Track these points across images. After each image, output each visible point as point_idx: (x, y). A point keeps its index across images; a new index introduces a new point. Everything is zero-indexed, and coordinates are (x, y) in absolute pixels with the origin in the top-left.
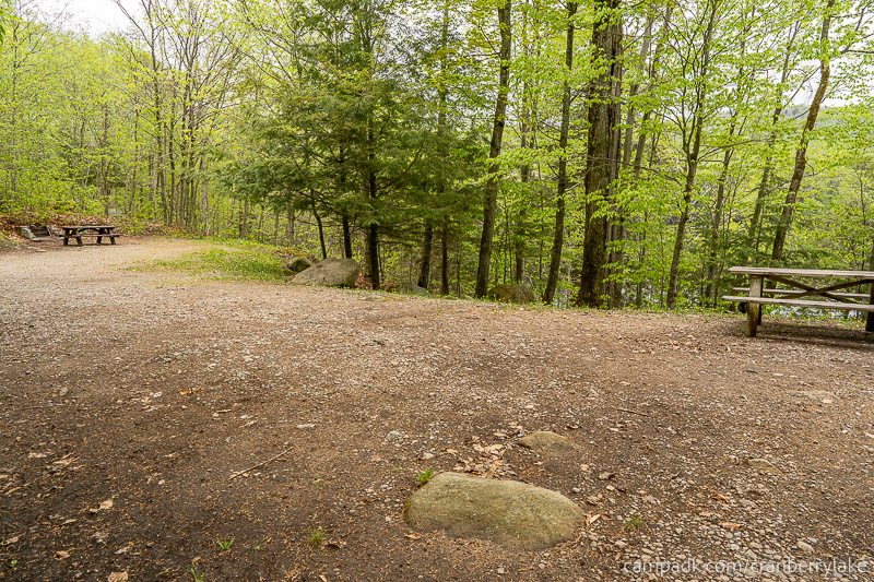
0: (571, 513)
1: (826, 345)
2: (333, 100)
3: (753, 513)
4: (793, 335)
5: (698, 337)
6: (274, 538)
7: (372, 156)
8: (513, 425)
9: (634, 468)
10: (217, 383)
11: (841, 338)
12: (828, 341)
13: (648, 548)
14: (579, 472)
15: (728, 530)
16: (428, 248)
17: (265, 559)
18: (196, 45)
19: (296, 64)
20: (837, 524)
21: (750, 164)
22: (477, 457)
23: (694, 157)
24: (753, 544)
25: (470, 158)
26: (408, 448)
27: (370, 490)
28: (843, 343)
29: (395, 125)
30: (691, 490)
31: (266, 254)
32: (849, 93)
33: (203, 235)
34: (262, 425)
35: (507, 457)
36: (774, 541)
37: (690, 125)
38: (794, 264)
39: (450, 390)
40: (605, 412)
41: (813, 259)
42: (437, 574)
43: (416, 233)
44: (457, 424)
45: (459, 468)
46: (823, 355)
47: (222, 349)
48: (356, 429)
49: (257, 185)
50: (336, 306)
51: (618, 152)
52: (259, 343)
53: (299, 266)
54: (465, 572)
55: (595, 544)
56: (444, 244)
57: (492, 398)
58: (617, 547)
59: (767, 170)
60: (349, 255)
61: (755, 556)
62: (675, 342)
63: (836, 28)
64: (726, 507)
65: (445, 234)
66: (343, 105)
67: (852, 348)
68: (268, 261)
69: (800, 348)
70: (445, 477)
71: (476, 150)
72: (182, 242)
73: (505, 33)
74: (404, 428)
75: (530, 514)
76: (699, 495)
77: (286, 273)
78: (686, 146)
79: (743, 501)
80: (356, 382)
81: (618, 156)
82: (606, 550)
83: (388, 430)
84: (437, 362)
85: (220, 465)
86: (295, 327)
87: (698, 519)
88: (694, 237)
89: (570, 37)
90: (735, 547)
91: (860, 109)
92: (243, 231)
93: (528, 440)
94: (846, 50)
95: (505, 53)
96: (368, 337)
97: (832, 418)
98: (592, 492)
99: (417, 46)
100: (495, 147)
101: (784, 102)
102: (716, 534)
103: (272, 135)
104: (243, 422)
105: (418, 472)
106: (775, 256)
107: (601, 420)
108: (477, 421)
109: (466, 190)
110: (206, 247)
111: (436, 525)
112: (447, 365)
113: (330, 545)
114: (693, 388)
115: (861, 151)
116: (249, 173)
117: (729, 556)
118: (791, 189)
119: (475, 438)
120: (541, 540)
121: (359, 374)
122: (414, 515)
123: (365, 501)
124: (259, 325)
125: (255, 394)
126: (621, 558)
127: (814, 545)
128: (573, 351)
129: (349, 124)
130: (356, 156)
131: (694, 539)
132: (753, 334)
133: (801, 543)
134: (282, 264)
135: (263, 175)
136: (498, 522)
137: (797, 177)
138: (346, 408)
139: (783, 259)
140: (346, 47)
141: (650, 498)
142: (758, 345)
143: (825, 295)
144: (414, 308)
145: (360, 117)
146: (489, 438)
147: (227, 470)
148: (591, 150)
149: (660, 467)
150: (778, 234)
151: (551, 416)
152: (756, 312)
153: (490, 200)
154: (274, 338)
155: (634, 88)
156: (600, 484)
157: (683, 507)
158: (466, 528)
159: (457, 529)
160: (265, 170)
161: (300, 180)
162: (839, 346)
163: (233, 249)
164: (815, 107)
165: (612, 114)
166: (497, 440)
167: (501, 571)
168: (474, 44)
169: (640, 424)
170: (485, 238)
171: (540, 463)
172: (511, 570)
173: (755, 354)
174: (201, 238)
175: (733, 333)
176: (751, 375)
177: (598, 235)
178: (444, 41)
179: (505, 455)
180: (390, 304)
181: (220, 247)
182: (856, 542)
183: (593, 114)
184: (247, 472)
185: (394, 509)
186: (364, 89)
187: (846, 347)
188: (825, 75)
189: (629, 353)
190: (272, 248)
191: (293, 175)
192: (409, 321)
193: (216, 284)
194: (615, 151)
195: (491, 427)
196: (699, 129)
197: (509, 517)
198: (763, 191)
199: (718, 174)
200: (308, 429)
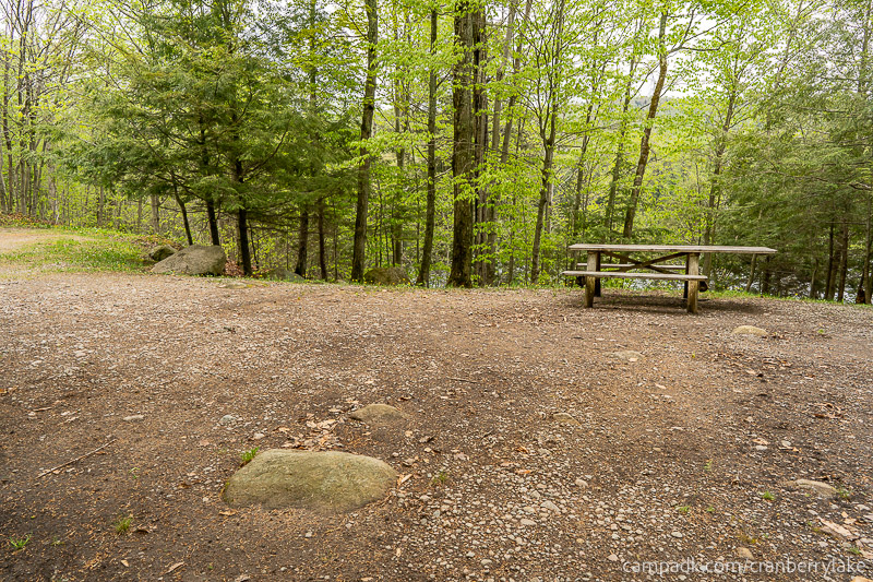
0: (384, 475)
1: (648, 311)
2: (188, 77)
3: (546, 461)
4: (624, 305)
5: (543, 310)
6: (78, 530)
7: (236, 138)
8: (349, 400)
9: (453, 430)
10: (39, 381)
11: (663, 305)
12: (652, 308)
13: (449, 498)
14: (402, 438)
15: (521, 476)
16: (304, 234)
17: (65, 552)
18: (30, 10)
19: (148, 37)
20: (610, 462)
21: (603, 150)
22: (308, 433)
23: (550, 142)
24: (539, 486)
25: (342, 141)
26: (239, 429)
27: (192, 474)
28: (662, 309)
29: (260, 106)
30: (499, 445)
31: (125, 244)
32: (685, 86)
33: (50, 224)
34: (85, 421)
35: (337, 431)
36: (557, 481)
37: (544, 112)
38: (643, 241)
39: (294, 372)
40: (439, 382)
41: (657, 235)
42: (245, 545)
43: (290, 218)
44: (295, 404)
45: (287, 445)
46: (643, 320)
47: (52, 346)
48: (188, 415)
49: (106, 168)
50: (192, 295)
51: (486, 137)
52: (96, 336)
53: (162, 254)
54: (274, 539)
55: (401, 501)
56: (321, 229)
57: (335, 377)
58: (422, 501)
59: (619, 155)
60: (216, 241)
61: (538, 496)
62: (521, 315)
63: (672, 27)
64: (525, 456)
65: (320, 219)
66: (199, 83)
67: (669, 313)
68: (127, 250)
69: (627, 315)
70: (270, 453)
71: (348, 133)
72: (25, 232)
73: (372, 15)
74: (240, 411)
75: (345, 480)
76: (505, 449)
77: (145, 263)
78: (543, 132)
79: (541, 450)
80: (197, 370)
81: (486, 141)
82: (411, 505)
83: (222, 415)
84: (286, 345)
85: (28, 465)
86: (141, 318)
87: (499, 469)
88: (558, 219)
89: (434, 23)
90: (524, 489)
91: (694, 100)
92: (101, 218)
93: (360, 413)
94: (680, 47)
95: (372, 35)
96: (218, 324)
97: (633, 374)
98: (410, 455)
99: (281, 23)
100: (366, 131)
101: (632, 93)
102: (510, 481)
103: (117, 113)
104: (64, 418)
105: (243, 452)
106: (626, 234)
107: (433, 390)
108: (316, 399)
109: (341, 174)
110: (54, 236)
111: (254, 500)
112: (297, 348)
113: (138, 531)
114: (524, 356)
115: (695, 139)
116: (96, 156)
117: (517, 498)
118: (637, 174)
119: (310, 415)
120: (352, 503)
121: (202, 362)
122: (233, 492)
123: (184, 485)
124: (99, 318)
125: (84, 388)
126: (423, 510)
127: (589, 481)
128: (424, 328)
129: (206, 104)
130: (216, 139)
131: (490, 487)
132: (590, 305)
133: (578, 481)
134: (142, 254)
135: (113, 157)
136: (314, 491)
137: (643, 162)
138: (182, 396)
139: (634, 237)
140: (202, 22)
141: (462, 456)
142: (592, 314)
143: (649, 267)
144: (276, 295)
145: (219, 96)
146: (323, 414)
147: (37, 469)
148: (457, 134)
149: (477, 427)
150: (628, 214)
151: (389, 390)
152: (593, 285)
153: (363, 185)
154: (114, 331)
155: (500, 75)
156: (418, 446)
157: (489, 460)
158: (282, 500)
159: (273, 502)
160: (115, 151)
161: (157, 163)
162: (659, 312)
163: (86, 239)
164: (656, 98)
165: (479, 101)
166: (332, 415)
167: (309, 535)
168: (341, 25)
169: (469, 390)
170: (360, 222)
171: (368, 433)
172: (319, 533)
173: (588, 322)
174: (49, 227)
175: (574, 305)
176: (578, 341)
177: (465, 216)
178: (312, 19)
179: (336, 429)
180: (254, 290)
181: (71, 237)
182: (622, 475)
183: (458, 99)
184: (59, 469)
185: (213, 490)
186: (221, 67)
187: (664, 313)
188: (664, 69)
189: (475, 326)
190: (134, 236)
191: (146, 157)
192: (267, 307)
193: (58, 277)
194: (483, 135)
195: (328, 404)
196: (554, 116)
197: (325, 485)
198: (616, 174)
199: (575, 159)
200: (136, 420)
